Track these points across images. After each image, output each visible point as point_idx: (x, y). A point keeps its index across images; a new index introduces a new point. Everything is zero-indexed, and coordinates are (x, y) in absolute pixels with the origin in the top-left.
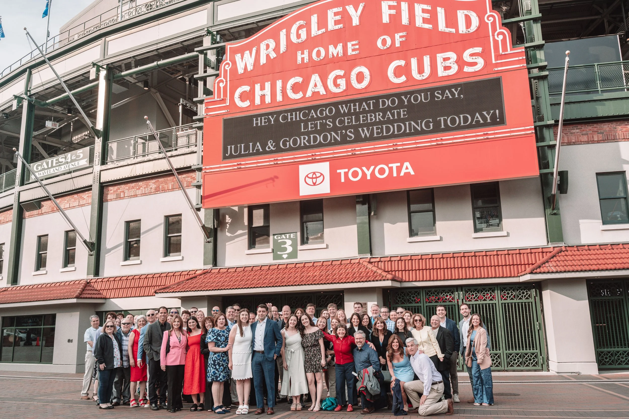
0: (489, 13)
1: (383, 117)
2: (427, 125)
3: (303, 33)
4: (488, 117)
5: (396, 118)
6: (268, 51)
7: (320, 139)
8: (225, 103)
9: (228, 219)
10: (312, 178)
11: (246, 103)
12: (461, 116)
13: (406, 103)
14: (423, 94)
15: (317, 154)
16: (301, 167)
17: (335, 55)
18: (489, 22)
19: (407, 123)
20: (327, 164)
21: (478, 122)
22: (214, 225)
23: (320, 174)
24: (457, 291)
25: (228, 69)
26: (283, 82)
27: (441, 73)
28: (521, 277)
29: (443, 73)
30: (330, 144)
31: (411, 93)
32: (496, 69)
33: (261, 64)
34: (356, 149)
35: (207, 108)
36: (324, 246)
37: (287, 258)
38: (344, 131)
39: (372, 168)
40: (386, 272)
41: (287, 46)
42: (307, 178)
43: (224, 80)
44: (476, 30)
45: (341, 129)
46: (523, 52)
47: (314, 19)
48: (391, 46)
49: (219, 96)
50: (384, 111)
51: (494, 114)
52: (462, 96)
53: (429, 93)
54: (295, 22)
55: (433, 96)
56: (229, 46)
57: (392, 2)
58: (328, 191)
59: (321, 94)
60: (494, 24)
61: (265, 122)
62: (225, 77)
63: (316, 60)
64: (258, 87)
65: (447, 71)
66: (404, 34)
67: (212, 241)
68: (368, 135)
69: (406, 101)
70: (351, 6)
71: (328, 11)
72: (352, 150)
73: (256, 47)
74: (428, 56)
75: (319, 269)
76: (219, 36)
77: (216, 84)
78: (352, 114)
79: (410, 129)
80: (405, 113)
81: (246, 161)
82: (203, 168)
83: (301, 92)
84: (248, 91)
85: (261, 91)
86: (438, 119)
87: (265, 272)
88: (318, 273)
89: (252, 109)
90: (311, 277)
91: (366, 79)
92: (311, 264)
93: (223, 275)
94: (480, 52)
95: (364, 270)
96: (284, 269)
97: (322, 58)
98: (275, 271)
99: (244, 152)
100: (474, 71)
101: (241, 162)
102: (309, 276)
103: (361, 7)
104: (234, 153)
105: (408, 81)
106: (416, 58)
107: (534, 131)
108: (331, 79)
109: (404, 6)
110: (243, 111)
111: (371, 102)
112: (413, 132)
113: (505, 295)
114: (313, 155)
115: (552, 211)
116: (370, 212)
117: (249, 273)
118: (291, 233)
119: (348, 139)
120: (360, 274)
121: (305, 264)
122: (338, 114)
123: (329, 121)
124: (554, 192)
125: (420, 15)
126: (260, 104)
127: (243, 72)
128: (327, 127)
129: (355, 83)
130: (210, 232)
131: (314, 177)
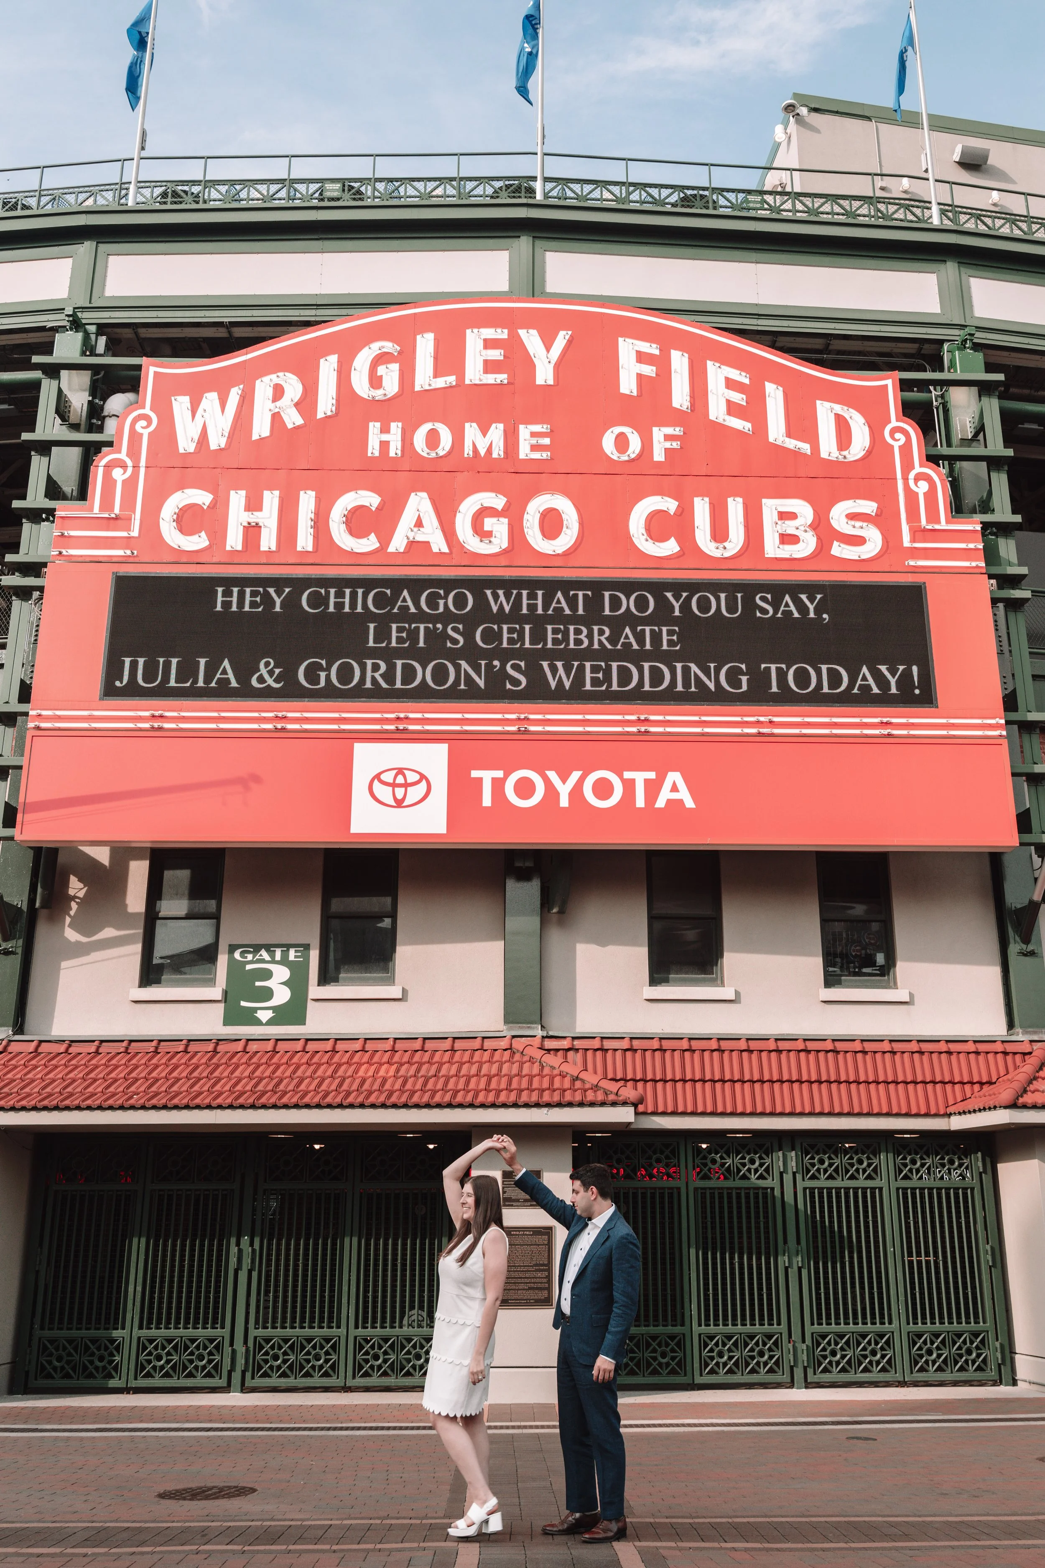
0: (894, 423)
1: (613, 640)
2: (733, 677)
3: (391, 375)
4: (893, 682)
5: (648, 646)
6: (278, 404)
7: (424, 674)
8: (128, 529)
9: (76, 887)
10: (394, 785)
11: (195, 538)
12: (824, 668)
13: (677, 613)
14: (723, 596)
15: (412, 715)
16: (361, 750)
17: (482, 452)
18: (896, 445)
19: (679, 666)
20: (442, 749)
21: (866, 688)
22: (32, 901)
23: (417, 777)
24: (781, 1148)
25: (146, 433)
26: (318, 500)
27: (772, 548)
28: (953, 1118)
29: (779, 551)
30: (453, 695)
31: (693, 587)
32: (912, 563)
33: (255, 437)
34: (532, 717)
35: (63, 535)
36: (394, 991)
37: (270, 1022)
38: (496, 663)
39: (576, 775)
40: (617, 1081)
41: (338, 400)
42: (376, 781)
43: (129, 463)
44: (863, 458)
45: (489, 655)
46: (975, 531)
47: (425, 344)
48: (639, 456)
49: (107, 502)
50: (617, 625)
51: (907, 674)
52: (825, 616)
54: (367, 342)
55: (750, 605)
56: (152, 370)
57: (648, 344)
58: (441, 827)
59: (435, 549)
60: (906, 449)
61: (253, 604)
62: (134, 453)
63: (425, 454)
64: (237, 499)
65: (787, 547)
66: (678, 431)
67: (19, 951)
69: (677, 606)
70: (534, 332)
71: (468, 331)
72: (519, 719)
73: (241, 386)
74: (740, 500)
75: (385, 1059)
76: (102, 341)
77: (101, 471)
78: (523, 620)
79: (686, 683)
80: (675, 638)
81: (181, 710)
82: (31, 713)
83: (373, 534)
84: (205, 507)
85: (247, 513)
86: (765, 668)
87: (204, 1061)
88: (391, 1073)
89: (215, 560)
90: (372, 1084)
91: (568, 532)
92: (357, 1046)
93: (54, 1062)
94: (874, 514)
95: (536, 1070)
96: (269, 1054)
97: (441, 453)
98: (240, 1060)
99: (176, 682)
100: (857, 558)
101: (164, 710)
102: (364, 1081)
103: (561, 340)
104: (144, 680)
105: (684, 554)
106: (707, 499)
107: (1004, 733)
108: (465, 515)
109: (679, 362)
110: (184, 560)
111: (580, 594)
112: (693, 692)
113: (905, 1165)
114: (398, 718)
115: (1024, 946)
116: (546, 903)
117: (150, 1060)
118: (288, 946)
119: (508, 686)
120: (530, 1082)
121: (335, 1043)
122: (482, 611)
123: (455, 629)
124: (1037, 896)
125: (720, 392)
126: (239, 548)
127: (192, 450)
128: (449, 645)
129: (534, 537)
130: (13, 923)
131: (398, 781)
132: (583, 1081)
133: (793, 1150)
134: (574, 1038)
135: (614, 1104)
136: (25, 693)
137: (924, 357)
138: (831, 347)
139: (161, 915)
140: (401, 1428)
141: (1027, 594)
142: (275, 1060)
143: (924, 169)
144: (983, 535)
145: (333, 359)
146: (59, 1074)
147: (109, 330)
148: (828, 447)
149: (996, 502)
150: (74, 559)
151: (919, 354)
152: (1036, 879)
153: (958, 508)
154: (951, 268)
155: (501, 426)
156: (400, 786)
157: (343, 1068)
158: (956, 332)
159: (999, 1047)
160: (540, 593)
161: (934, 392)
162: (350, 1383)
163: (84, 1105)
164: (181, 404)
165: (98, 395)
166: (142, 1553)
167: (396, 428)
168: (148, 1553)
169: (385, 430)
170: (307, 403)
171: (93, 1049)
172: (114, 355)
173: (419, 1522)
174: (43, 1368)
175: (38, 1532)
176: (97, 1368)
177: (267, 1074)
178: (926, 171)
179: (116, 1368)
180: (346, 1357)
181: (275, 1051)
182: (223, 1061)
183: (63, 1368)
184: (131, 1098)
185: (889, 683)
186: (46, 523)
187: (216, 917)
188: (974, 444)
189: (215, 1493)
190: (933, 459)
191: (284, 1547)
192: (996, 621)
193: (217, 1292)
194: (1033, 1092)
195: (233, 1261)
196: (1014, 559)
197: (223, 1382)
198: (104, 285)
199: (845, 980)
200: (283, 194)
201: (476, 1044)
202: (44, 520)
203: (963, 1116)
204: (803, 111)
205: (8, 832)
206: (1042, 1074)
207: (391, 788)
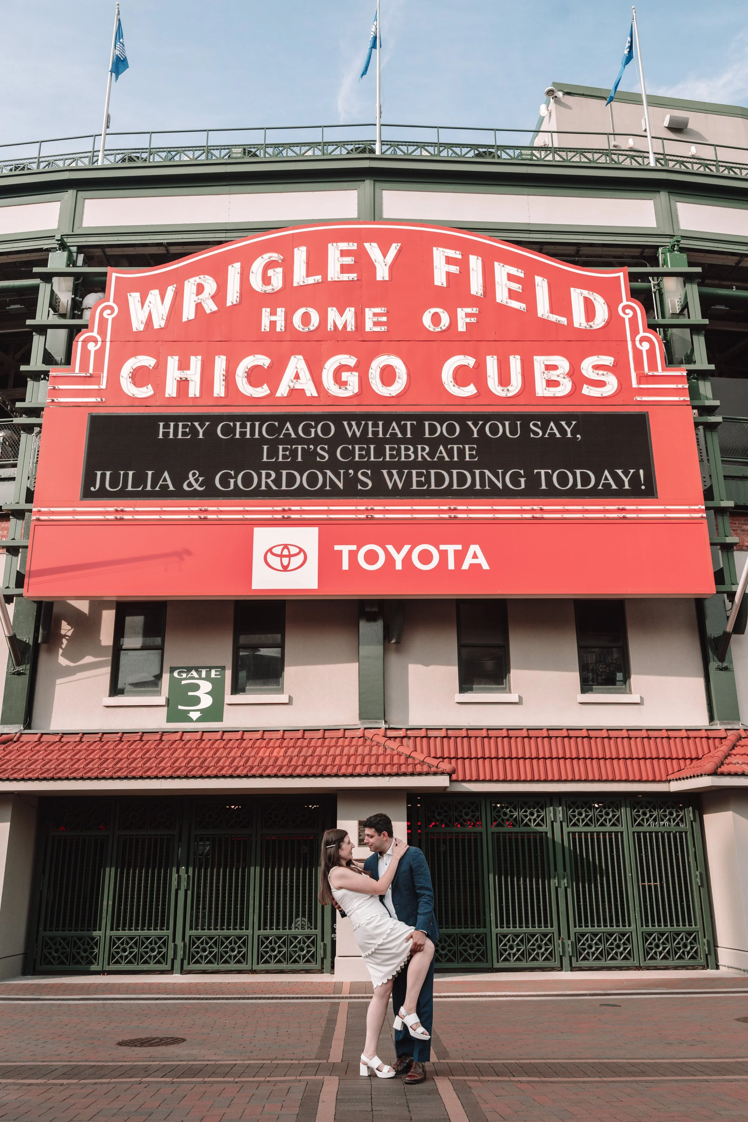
0: (625, 302)
1: (431, 454)
2: (515, 481)
3: (277, 277)
4: (626, 480)
5: (456, 459)
6: (200, 297)
7: (301, 480)
8: (99, 384)
9: (66, 629)
10: (281, 556)
11: (144, 389)
12: (578, 472)
13: (475, 436)
14: (507, 423)
15: (293, 508)
16: (259, 532)
17: (340, 327)
18: (627, 318)
19: (477, 472)
20: (314, 531)
21: (607, 486)
22: (36, 638)
23: (297, 550)
24: (552, 805)
25: (110, 318)
26: (228, 361)
27: (541, 390)
28: (672, 783)
29: (545, 392)
30: (321, 494)
31: (486, 417)
32: (639, 399)
33: (184, 319)
34: (376, 508)
35: (54, 388)
36: (283, 698)
37: (199, 720)
38: (351, 471)
39: (406, 548)
40: (437, 758)
41: (241, 294)
42: (269, 553)
43: (99, 339)
44: (604, 327)
45: (346, 466)
46: (683, 376)
47: (300, 255)
48: (449, 328)
49: (84, 366)
50: (434, 444)
51: (636, 475)
52: (578, 436)
53: (519, 423)
54: (261, 254)
55: (525, 429)
56: (114, 275)
57: (453, 252)
58: (314, 585)
59: (308, 394)
60: (633, 320)
61: (184, 434)
62: (102, 332)
63: (301, 330)
64: (173, 362)
65: (551, 389)
66: (475, 310)
67: (28, 672)
68: (400, 486)
69: (475, 430)
70: (375, 245)
71: (330, 245)
72: (367, 510)
73: (175, 285)
74: (518, 357)
75: (277, 744)
76: (81, 257)
77: (80, 344)
78: (369, 442)
79: (482, 483)
80: (474, 452)
81: (135, 507)
82: (34, 510)
83: (265, 385)
84: (151, 368)
85: (179, 372)
86: (537, 472)
87: (153, 746)
88: (281, 754)
89: (158, 404)
90: (268, 761)
91: (400, 381)
92: (258, 735)
93: (51, 748)
94: (611, 365)
95: (381, 751)
96: (198, 742)
97: (312, 328)
98: (178, 745)
99: (132, 487)
100: (600, 396)
101: (124, 507)
102: (262, 759)
103: (394, 249)
104: (110, 487)
105: (480, 395)
106: (495, 357)
107: (705, 515)
108: (329, 370)
109: (475, 263)
110: (137, 404)
111: (409, 423)
112: (488, 490)
113: (639, 816)
114: (284, 510)
115: (720, 664)
116: (387, 637)
117: (116, 746)
118: (211, 668)
119: (360, 487)
120: (377, 759)
121: (243, 734)
122: (341, 436)
123: (322, 449)
124: (729, 628)
125: (504, 283)
126: (174, 395)
127: (142, 329)
128: (318, 459)
129: (376, 385)
130: (23, 654)
131: (284, 554)
132: (414, 758)
133: (560, 805)
134: (407, 729)
135: (435, 774)
136: (30, 496)
137: (645, 258)
138: (580, 252)
139: (124, 647)
140: (289, 998)
141: (718, 419)
142: (202, 745)
143: (644, 129)
144: (688, 379)
145: (237, 265)
146: (54, 756)
147: (85, 250)
148: (579, 320)
149: (697, 356)
150: (62, 405)
151: (642, 256)
152: (728, 617)
153: (670, 360)
154: (663, 196)
155: (353, 309)
156: (285, 556)
157: (249, 750)
158: (668, 240)
159: (703, 734)
160: (381, 423)
161: (652, 282)
162: (255, 967)
163: (70, 777)
165: (79, 294)
166: (102, 1083)
167: (281, 312)
168: (105, 1083)
169: (273, 313)
170: (219, 296)
171: (78, 739)
172: (89, 266)
173: (297, 1062)
174: (46, 957)
175: (31, 1068)
176: (82, 958)
177: (196, 755)
178: (645, 130)
179: (95, 958)
180: (252, 950)
181: (202, 740)
182: (167, 746)
183: (59, 957)
184: (103, 771)
185: (623, 481)
186: (43, 381)
187: (161, 648)
188: (681, 317)
189: (157, 1042)
190: (652, 327)
191: (201, 1079)
192: (697, 439)
193: (164, 905)
194: (728, 764)
195: (174, 883)
196: (710, 395)
197: (168, 967)
198: (82, 220)
199: (596, 689)
200: (203, 156)
201: (340, 734)
202: (42, 379)
203: (679, 782)
204: (560, 94)
205: (19, 591)
206: (734, 752)
207: (279, 558)
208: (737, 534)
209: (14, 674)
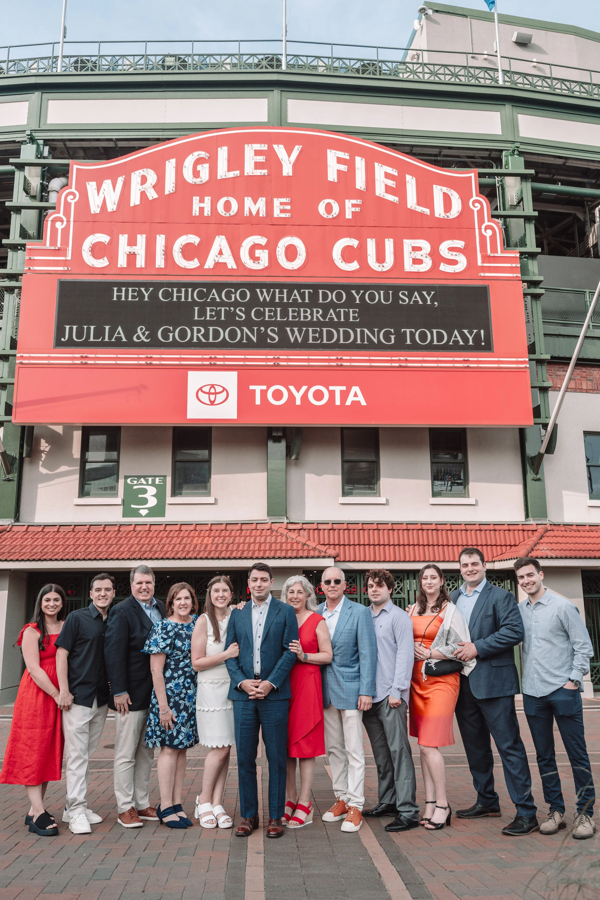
0: (475, 198)
1: (324, 316)
2: (387, 337)
3: (204, 170)
4: (471, 338)
5: (342, 320)
6: (144, 186)
7: (224, 334)
8: (65, 256)
9: (44, 446)
10: (209, 393)
11: (101, 261)
12: (435, 331)
13: (358, 302)
14: (382, 292)
15: (218, 357)
16: (192, 375)
17: (254, 213)
18: (475, 210)
19: (359, 330)
20: (234, 375)
21: (456, 342)
22: (21, 454)
23: (221, 389)
24: (408, 579)
25: (73, 202)
26: (167, 239)
27: (409, 266)
28: (496, 563)
29: (412, 268)
30: (240, 345)
31: (366, 288)
32: (482, 274)
33: (132, 205)
34: (281, 357)
35: (30, 259)
36: (211, 500)
37: (147, 516)
38: (262, 328)
39: (304, 388)
40: (325, 545)
41: (176, 184)
42: (200, 391)
43: (65, 219)
44: (458, 217)
45: (259, 324)
46: (516, 257)
47: (223, 153)
48: (338, 215)
49: (53, 242)
50: (326, 308)
51: (478, 334)
52: (436, 303)
54: (191, 152)
55: (396, 297)
56: (75, 167)
57: (343, 153)
59: (229, 267)
60: (481, 212)
61: (133, 297)
62: (67, 213)
63: (223, 215)
64: (123, 239)
65: (417, 266)
66: (359, 202)
67: (16, 479)
68: (300, 340)
69: (357, 298)
70: (281, 146)
71: (246, 146)
72: (275, 358)
73: (124, 176)
74: (392, 240)
75: (207, 534)
76: (47, 150)
77: (49, 223)
78: (276, 305)
79: (362, 340)
80: (356, 315)
81: (97, 354)
82: (17, 355)
83: (196, 259)
84: (106, 244)
85: (129, 247)
86: (404, 331)
87: (113, 535)
88: (210, 542)
89: (112, 273)
90: (200, 547)
91: (300, 257)
92: (192, 528)
93: (36, 536)
94: (462, 248)
95: (284, 540)
96: (147, 532)
97: (232, 214)
98: (132, 535)
99: (94, 339)
100: (453, 272)
101: (88, 354)
102: (196, 545)
103: (296, 150)
104: (77, 338)
105: (362, 270)
106: (374, 240)
107: (528, 365)
108: (245, 248)
109: (360, 163)
110: (96, 272)
111: (307, 291)
112: (366, 344)
114: (211, 358)
115: (535, 476)
116: (288, 454)
117: (86, 535)
118: (155, 476)
119: (269, 341)
120: (281, 546)
121: (181, 526)
122: (255, 301)
123: (240, 310)
124: (543, 450)
125: (382, 180)
126: (125, 266)
127: (98, 212)
128: (237, 319)
129: (282, 260)
130: (12, 464)
131: (211, 392)
132: (308, 546)
133: (415, 579)
134: (303, 524)
135: (324, 557)
136: (14, 345)
137: (493, 159)
138: (442, 153)
139: (89, 460)
141: (542, 291)
142: (150, 535)
143: (495, 51)
144: (521, 258)
145: (173, 161)
146: (39, 542)
147: (50, 143)
148: (439, 211)
149: (528, 240)
150: (37, 272)
151: (489, 158)
152: (542, 441)
153: (507, 243)
154: (508, 108)
155: (264, 199)
156: (212, 394)
157: (185, 539)
158: (510, 145)
159: (520, 527)
160: (285, 291)
161: (497, 179)
163: (53, 558)
164: (91, 186)
165: (45, 179)
167: (208, 200)
169: (202, 201)
170: (159, 186)
171: (56, 530)
172: (54, 158)
177: (146, 542)
181: (150, 531)
182: (124, 535)
184: (77, 555)
185: (468, 339)
187: (117, 462)
188: (518, 207)
190: (495, 217)
192: (526, 305)
194: (537, 549)
196: (536, 271)
198: (47, 117)
199: (443, 493)
200: (142, 62)
201: (253, 527)
202: (19, 250)
203: (501, 562)
204: (430, 12)
205: (8, 418)
206: (541, 541)
207: (207, 395)
208: (552, 378)
209: (5, 480)
